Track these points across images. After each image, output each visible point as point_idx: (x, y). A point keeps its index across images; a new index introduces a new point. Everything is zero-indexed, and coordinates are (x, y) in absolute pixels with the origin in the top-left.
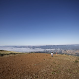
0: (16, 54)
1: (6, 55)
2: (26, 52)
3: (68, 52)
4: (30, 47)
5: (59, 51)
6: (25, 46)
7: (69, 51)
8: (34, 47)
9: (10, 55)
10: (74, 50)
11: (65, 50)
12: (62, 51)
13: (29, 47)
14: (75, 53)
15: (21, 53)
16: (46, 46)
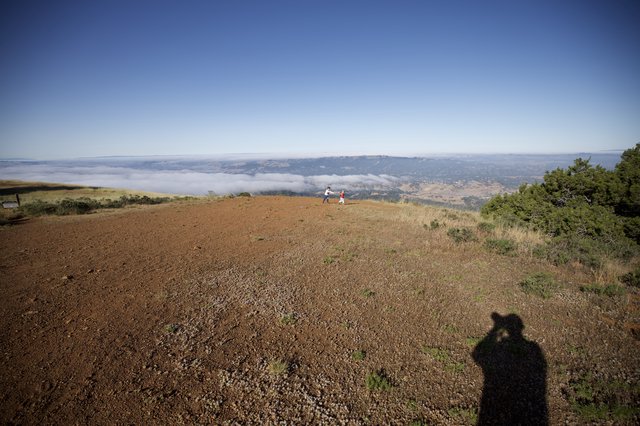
0: (159, 201)
1: (102, 206)
2: (210, 192)
3: (427, 190)
4: (234, 167)
5: (387, 187)
6: (203, 163)
7: (436, 188)
8: (251, 167)
9: (128, 209)
10: (459, 183)
11: (415, 184)
12: (401, 188)
13: (228, 167)
14: (459, 198)
15: (186, 198)
16: (322, 161)
